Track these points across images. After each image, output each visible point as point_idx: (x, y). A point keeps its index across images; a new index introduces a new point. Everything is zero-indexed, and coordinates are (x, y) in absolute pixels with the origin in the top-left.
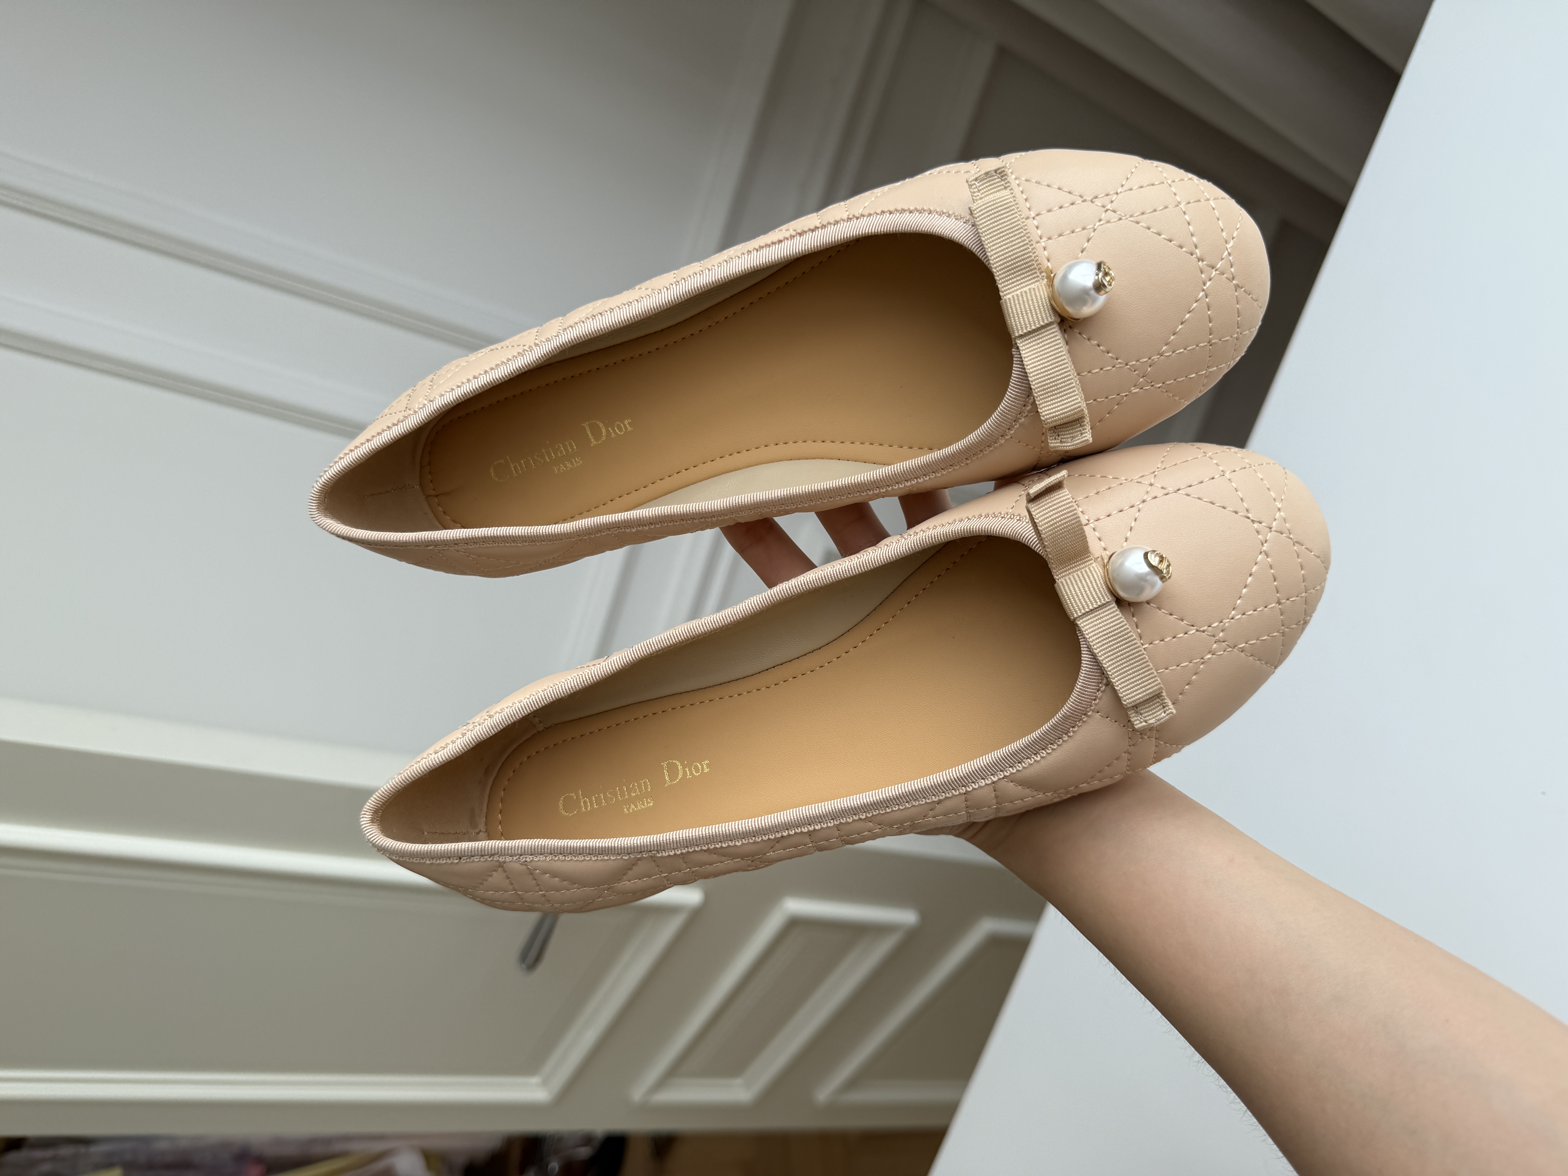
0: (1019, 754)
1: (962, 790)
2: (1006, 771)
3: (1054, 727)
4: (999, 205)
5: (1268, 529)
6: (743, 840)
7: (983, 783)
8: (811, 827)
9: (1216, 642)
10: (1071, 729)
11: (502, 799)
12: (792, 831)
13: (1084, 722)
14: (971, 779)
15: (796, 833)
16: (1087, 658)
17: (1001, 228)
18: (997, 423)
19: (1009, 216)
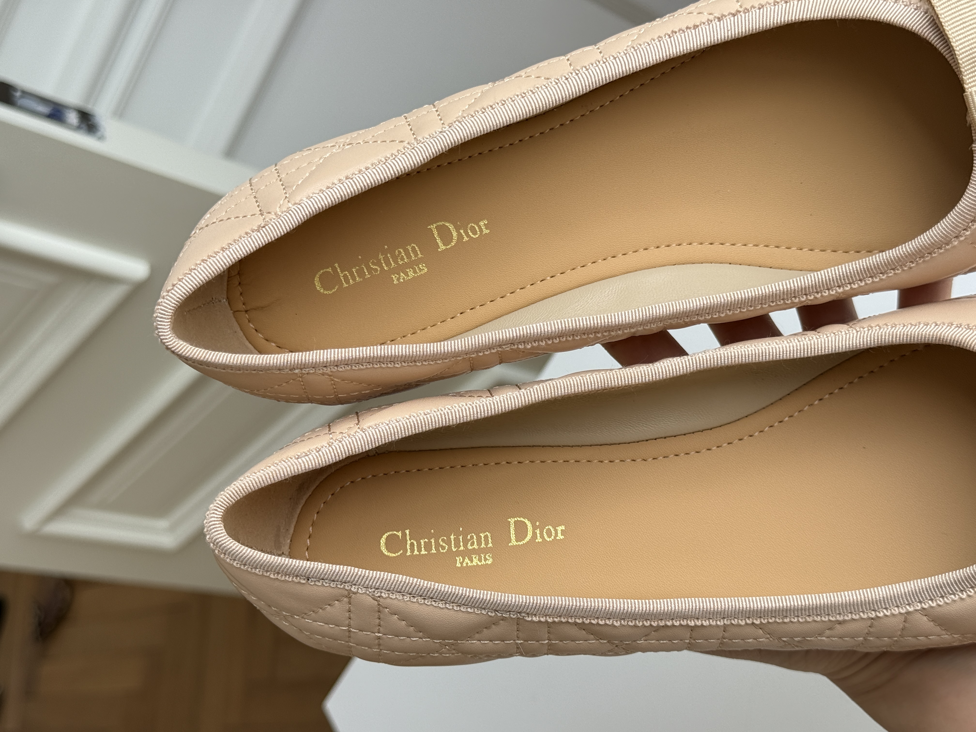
0: (946, 588)
1: (872, 614)
2: (925, 603)
6: (622, 621)
7: (896, 611)
8: (698, 621)
11: (313, 522)
14: (885, 605)
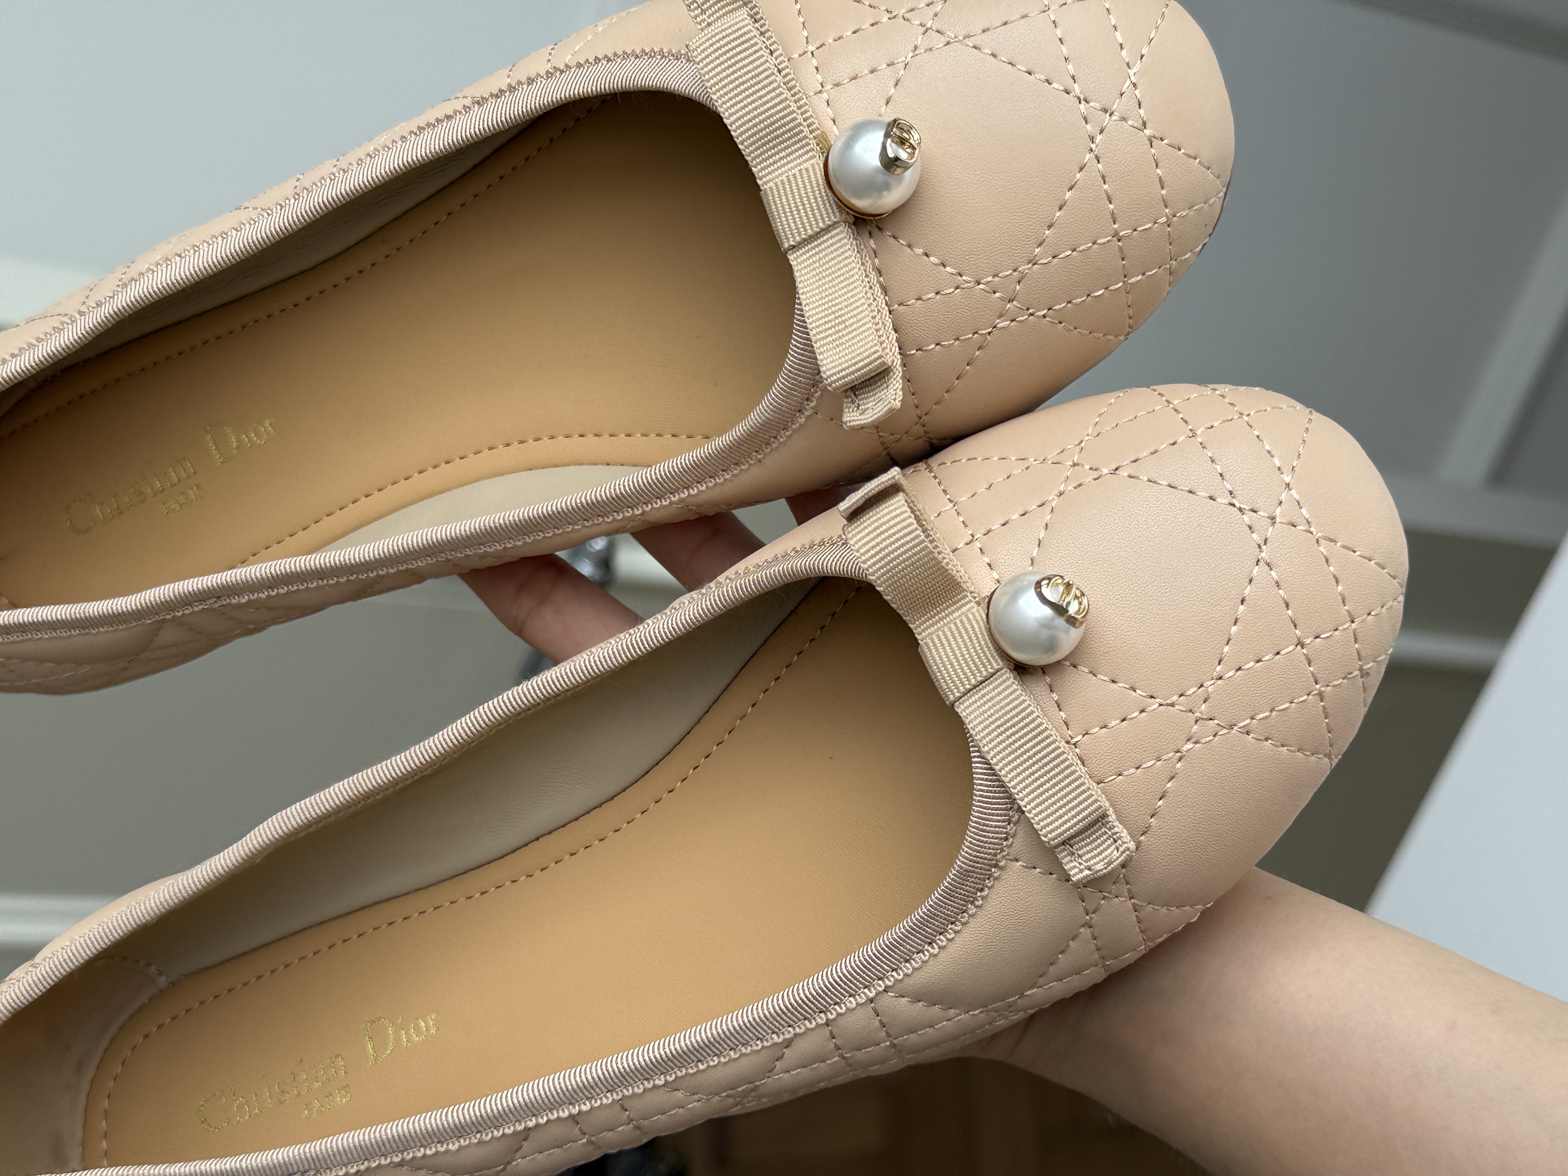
0: (903, 946)
1: (821, 1018)
2: (887, 978)
3: (950, 894)
4: (731, 37)
5: (1269, 521)
7: (852, 1003)
9: (1196, 721)
10: (979, 894)
12: (542, 1118)
13: (996, 879)
14: (831, 999)
15: (548, 1121)
16: (981, 768)
17: (740, 77)
18: (785, 391)
19: (751, 55)
